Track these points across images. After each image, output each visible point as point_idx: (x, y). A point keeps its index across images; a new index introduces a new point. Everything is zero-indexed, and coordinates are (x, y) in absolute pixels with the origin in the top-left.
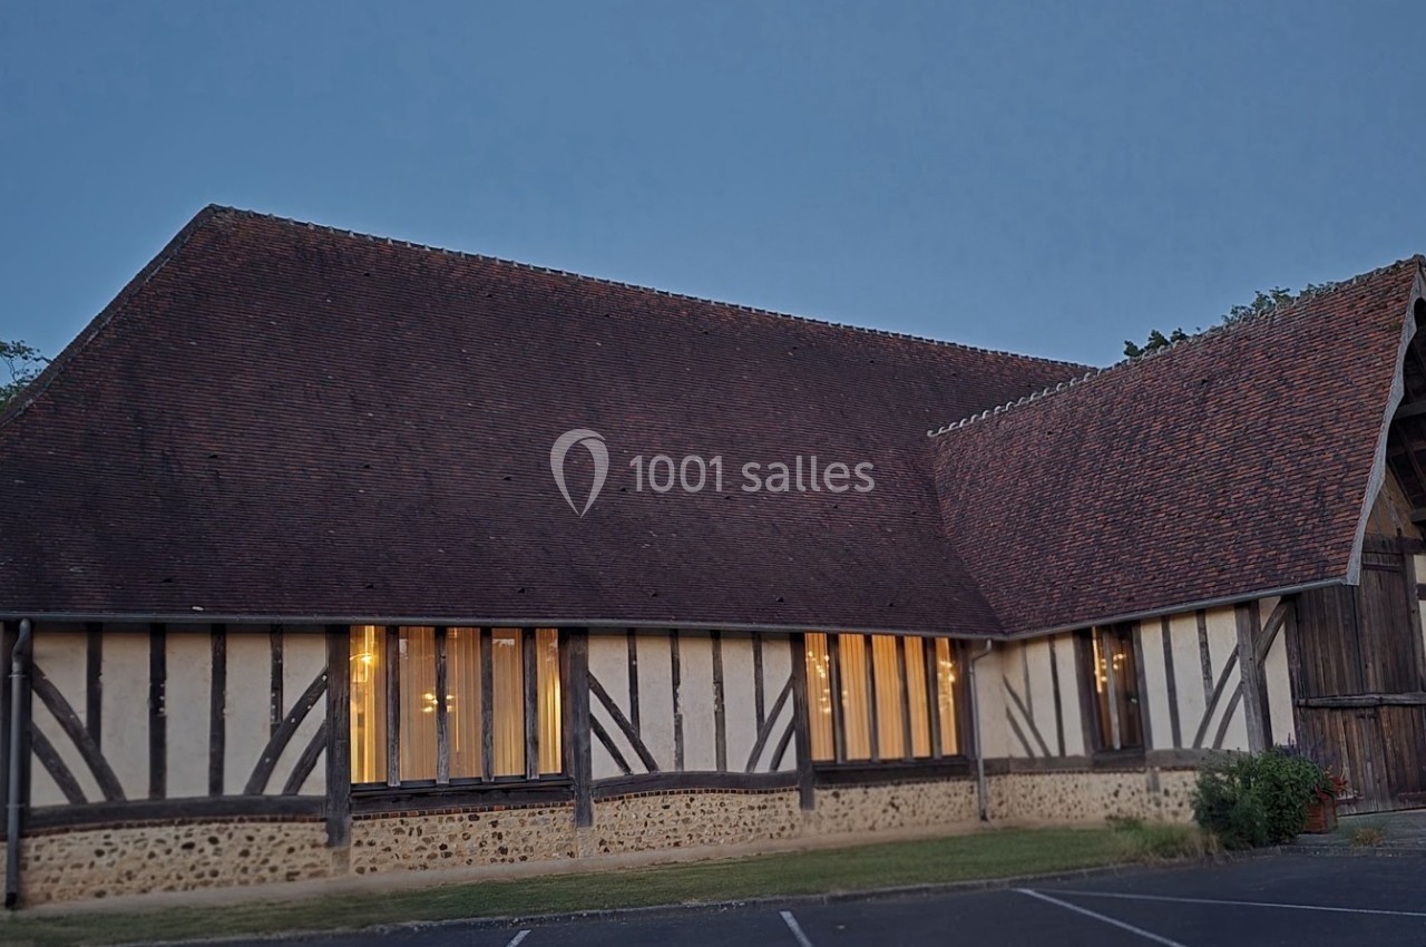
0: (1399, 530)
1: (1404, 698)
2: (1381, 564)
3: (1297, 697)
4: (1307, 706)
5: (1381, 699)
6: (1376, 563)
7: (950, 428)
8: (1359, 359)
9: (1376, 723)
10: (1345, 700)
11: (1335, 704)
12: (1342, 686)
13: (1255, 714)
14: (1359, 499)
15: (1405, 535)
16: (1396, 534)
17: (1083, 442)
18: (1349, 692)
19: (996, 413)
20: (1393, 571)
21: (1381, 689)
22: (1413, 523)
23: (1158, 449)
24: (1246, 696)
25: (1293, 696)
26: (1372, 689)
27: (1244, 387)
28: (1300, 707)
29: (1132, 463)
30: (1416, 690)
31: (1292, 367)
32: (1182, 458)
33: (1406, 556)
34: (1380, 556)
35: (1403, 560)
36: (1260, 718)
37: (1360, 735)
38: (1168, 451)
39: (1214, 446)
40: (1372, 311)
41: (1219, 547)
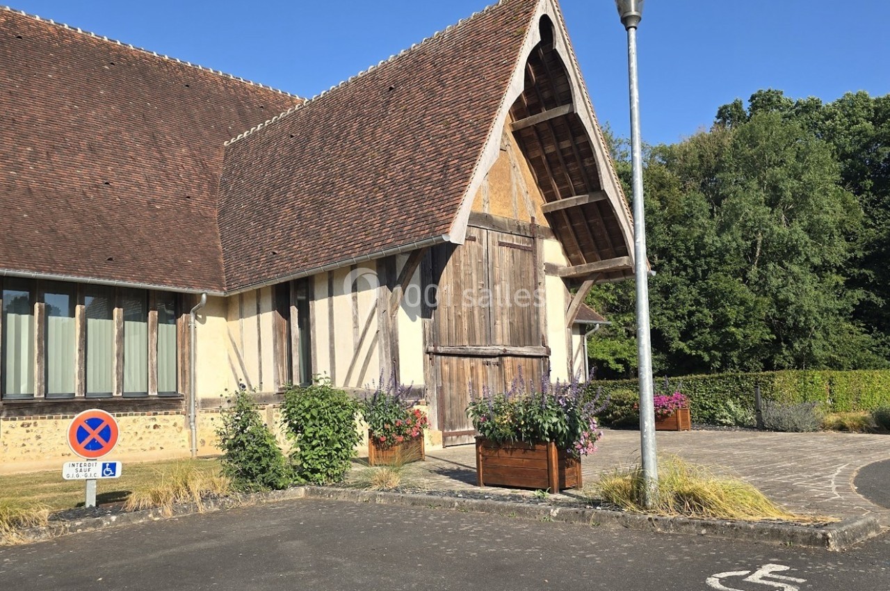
0: (533, 219)
1: (526, 350)
2: (515, 243)
3: (427, 344)
4: (437, 354)
5: (505, 351)
6: (511, 242)
7: (238, 138)
8: (492, 60)
9: (500, 370)
10: (471, 349)
11: (462, 351)
12: (472, 338)
13: (386, 357)
14: (470, 169)
15: (537, 222)
16: (530, 222)
17: (309, 140)
18: (478, 343)
19: (266, 125)
20: (524, 249)
21: (506, 341)
22: (545, 214)
23: (353, 142)
24: (380, 343)
25: (425, 343)
26: (499, 341)
27: (414, 90)
28: (428, 353)
29: (334, 155)
30: (538, 345)
31: (448, 71)
32: (366, 148)
33: (537, 239)
34: (514, 236)
35: (535, 242)
36: (390, 361)
37: (486, 378)
38: (358, 143)
39: (388, 136)
40: (507, 23)
41: (371, 215)
